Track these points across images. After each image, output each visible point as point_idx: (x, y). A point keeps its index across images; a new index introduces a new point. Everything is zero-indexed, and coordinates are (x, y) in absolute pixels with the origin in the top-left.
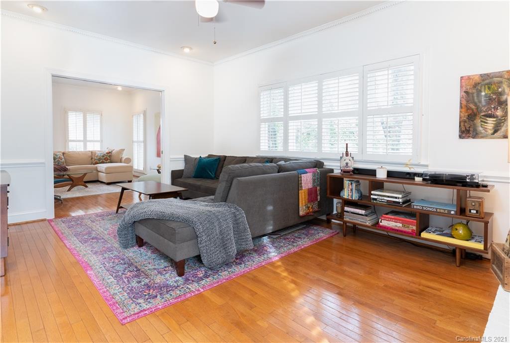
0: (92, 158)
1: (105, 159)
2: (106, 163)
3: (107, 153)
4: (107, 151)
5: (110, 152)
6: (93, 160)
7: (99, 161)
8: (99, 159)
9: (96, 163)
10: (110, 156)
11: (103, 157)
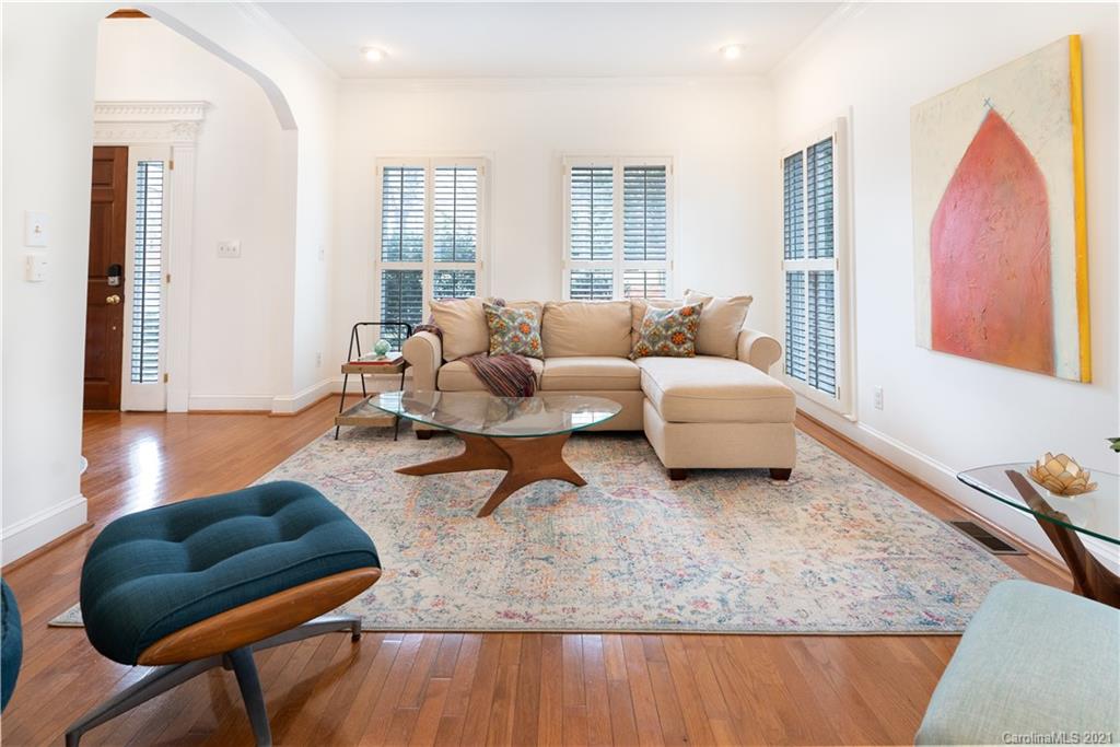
0: (632, 331)
1: (673, 338)
2: (678, 355)
3: (685, 314)
4: (685, 305)
5: (693, 311)
6: (635, 336)
7: (653, 344)
8: (655, 337)
9: (646, 354)
10: (693, 326)
11: (668, 327)
